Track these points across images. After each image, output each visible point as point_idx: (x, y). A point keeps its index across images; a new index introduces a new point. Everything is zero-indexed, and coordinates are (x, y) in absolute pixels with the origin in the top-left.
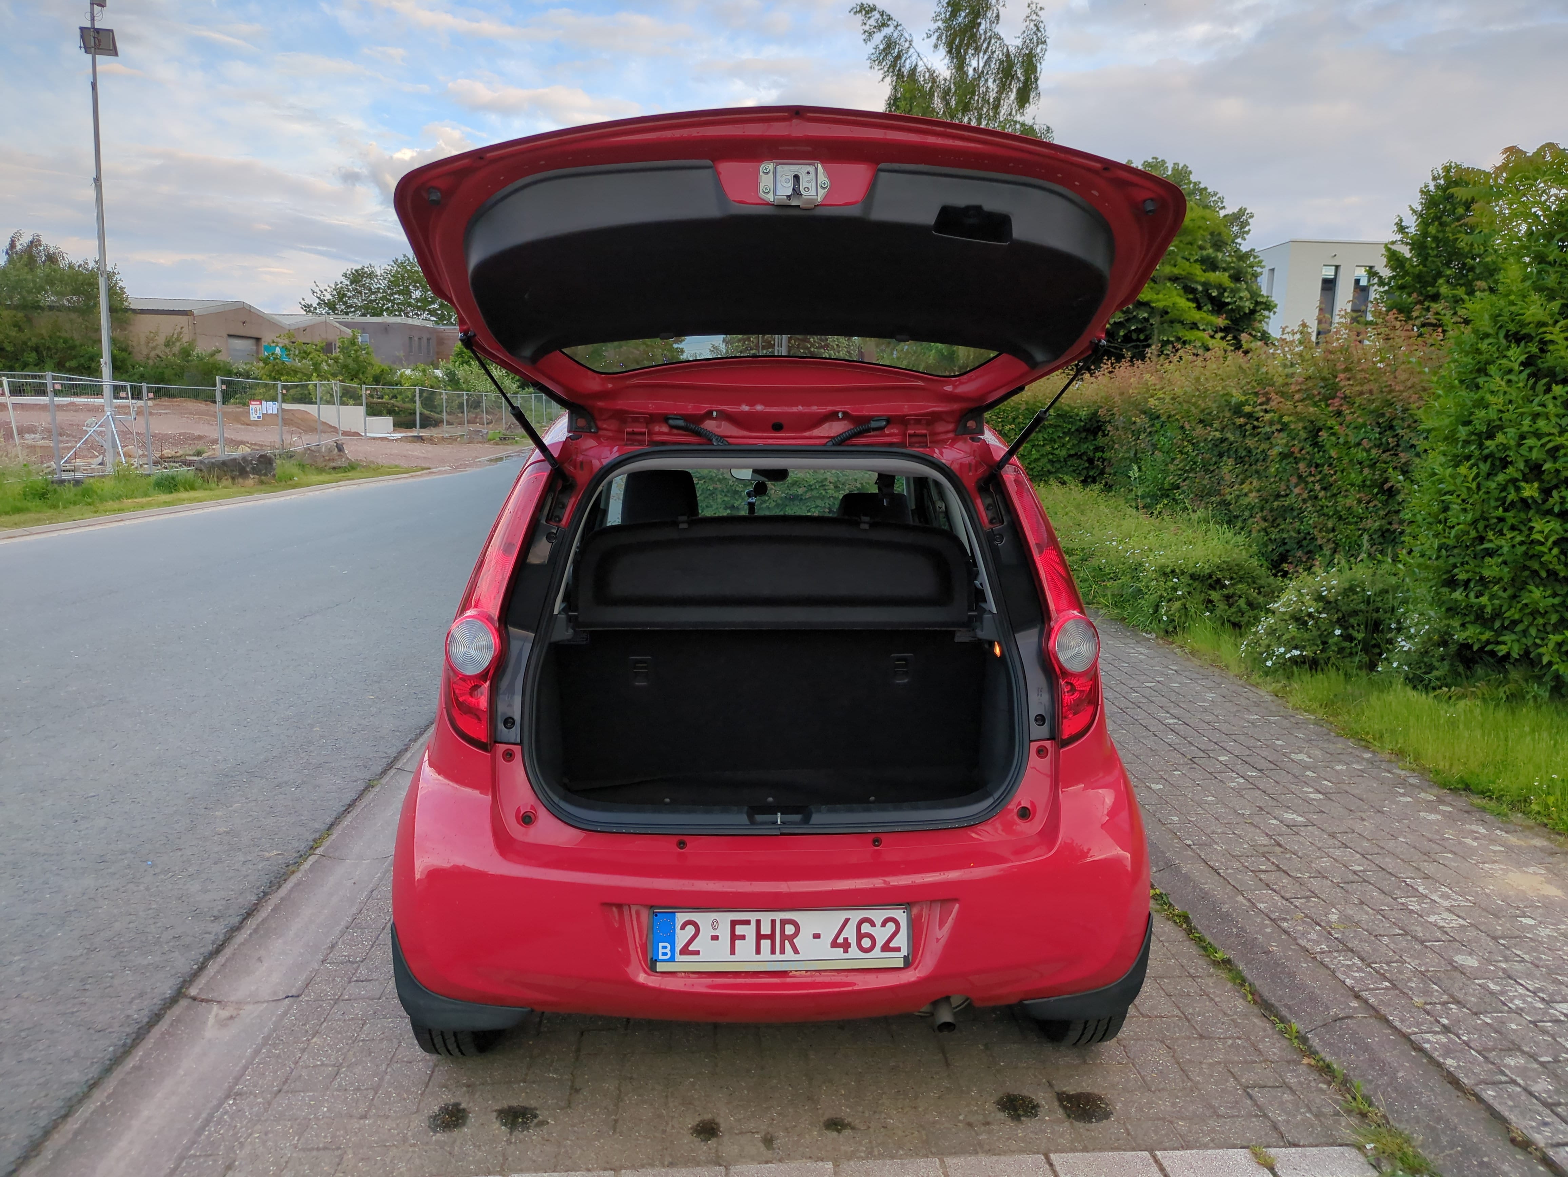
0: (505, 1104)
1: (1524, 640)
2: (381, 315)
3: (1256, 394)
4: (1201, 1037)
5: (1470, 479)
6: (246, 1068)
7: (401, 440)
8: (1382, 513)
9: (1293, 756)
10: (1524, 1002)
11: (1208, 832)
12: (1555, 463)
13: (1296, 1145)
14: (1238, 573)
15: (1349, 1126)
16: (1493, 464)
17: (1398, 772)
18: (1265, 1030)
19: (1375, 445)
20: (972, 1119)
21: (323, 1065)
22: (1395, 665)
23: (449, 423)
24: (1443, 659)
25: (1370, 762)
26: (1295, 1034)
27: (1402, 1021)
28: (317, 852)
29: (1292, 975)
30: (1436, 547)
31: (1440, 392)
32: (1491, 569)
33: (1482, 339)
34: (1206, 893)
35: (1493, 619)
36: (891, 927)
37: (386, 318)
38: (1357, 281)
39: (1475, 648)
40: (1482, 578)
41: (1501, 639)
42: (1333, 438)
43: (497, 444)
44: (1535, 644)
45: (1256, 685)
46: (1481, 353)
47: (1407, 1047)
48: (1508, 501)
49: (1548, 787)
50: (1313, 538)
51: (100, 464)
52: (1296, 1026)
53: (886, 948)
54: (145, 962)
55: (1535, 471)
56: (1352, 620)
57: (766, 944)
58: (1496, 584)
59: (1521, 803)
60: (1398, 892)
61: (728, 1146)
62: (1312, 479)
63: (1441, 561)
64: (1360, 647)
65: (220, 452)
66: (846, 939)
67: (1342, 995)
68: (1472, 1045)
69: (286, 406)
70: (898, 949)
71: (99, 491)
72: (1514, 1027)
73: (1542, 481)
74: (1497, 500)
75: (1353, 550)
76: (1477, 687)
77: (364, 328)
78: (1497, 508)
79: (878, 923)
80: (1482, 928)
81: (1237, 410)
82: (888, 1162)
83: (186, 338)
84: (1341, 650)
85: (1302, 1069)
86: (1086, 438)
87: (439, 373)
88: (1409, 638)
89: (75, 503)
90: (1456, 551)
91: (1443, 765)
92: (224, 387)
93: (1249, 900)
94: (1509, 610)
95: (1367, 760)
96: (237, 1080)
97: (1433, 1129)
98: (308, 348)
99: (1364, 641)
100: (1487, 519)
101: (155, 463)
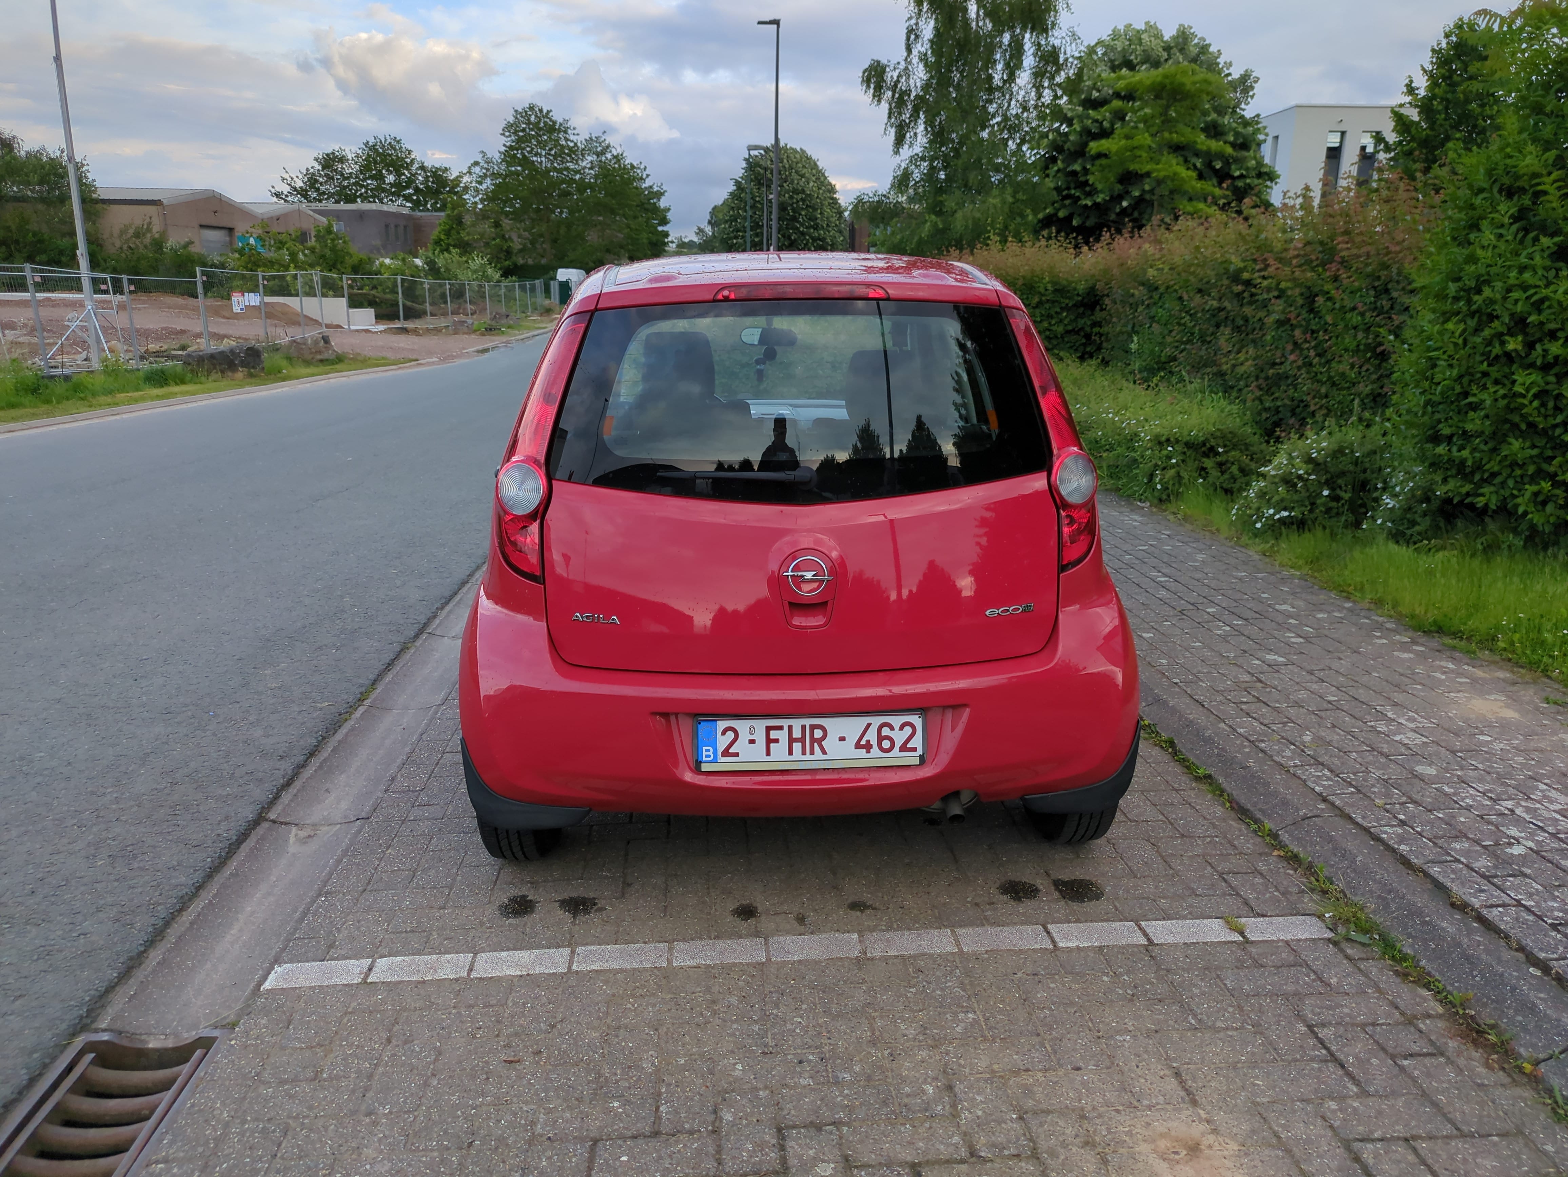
0: (566, 896)
1: (1502, 492)
2: (355, 201)
3: (1255, 261)
4: (1183, 836)
5: (1457, 334)
6: (330, 874)
7: (385, 331)
8: (1374, 377)
9: (1277, 607)
10: (1474, 800)
11: (1195, 671)
12: (1539, 314)
13: (1263, 916)
14: (1232, 441)
15: (1311, 899)
16: (1480, 320)
17: (1376, 618)
18: (1240, 830)
19: (1370, 310)
20: (978, 900)
21: (399, 870)
22: (1379, 522)
23: (432, 315)
24: (1425, 514)
25: (1350, 610)
26: (1267, 832)
27: (1364, 818)
28: (365, 703)
29: (1266, 785)
30: (1422, 403)
31: (1432, 249)
32: (1474, 423)
33: (1477, 194)
34: (1191, 722)
35: (1472, 473)
36: (908, 730)
37: (360, 205)
38: (1363, 148)
39: (1455, 501)
40: (1465, 432)
41: (1482, 491)
42: (1329, 304)
43: (483, 335)
44: (1512, 494)
45: (1246, 546)
46: (1474, 209)
47: (1367, 838)
48: (1493, 355)
49: (1515, 625)
50: (1306, 406)
51: (85, 360)
52: (1268, 825)
53: (903, 748)
54: (225, 793)
55: (1519, 324)
56: (1340, 481)
57: (797, 746)
58: (1477, 437)
59: (1489, 641)
60: (1368, 717)
61: (765, 923)
62: (1307, 345)
63: (1426, 418)
64: (1346, 507)
65: (205, 346)
66: (868, 741)
67: (1311, 800)
68: (1424, 834)
69: (268, 299)
70: (914, 749)
71: (90, 386)
72: (1462, 819)
73: (1526, 334)
74: (1482, 354)
75: (1344, 414)
76: (1456, 539)
77: (339, 215)
78: (1482, 362)
79: (897, 728)
80: (1443, 744)
81: (1235, 278)
82: (907, 933)
83: (156, 228)
84: (1328, 510)
85: (1272, 860)
86: (1083, 313)
87: (418, 262)
88: (1395, 496)
89: (68, 399)
90: (1441, 407)
91: (1419, 610)
92: (205, 278)
93: (1230, 727)
94: (1488, 462)
95: (1348, 609)
96: (325, 883)
97: (1384, 899)
98: (284, 237)
99: (1351, 501)
100: (1472, 375)
101: (142, 358)
